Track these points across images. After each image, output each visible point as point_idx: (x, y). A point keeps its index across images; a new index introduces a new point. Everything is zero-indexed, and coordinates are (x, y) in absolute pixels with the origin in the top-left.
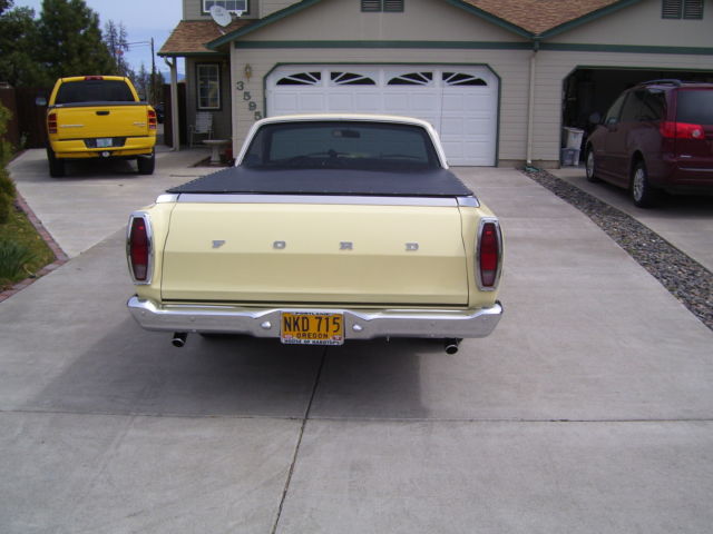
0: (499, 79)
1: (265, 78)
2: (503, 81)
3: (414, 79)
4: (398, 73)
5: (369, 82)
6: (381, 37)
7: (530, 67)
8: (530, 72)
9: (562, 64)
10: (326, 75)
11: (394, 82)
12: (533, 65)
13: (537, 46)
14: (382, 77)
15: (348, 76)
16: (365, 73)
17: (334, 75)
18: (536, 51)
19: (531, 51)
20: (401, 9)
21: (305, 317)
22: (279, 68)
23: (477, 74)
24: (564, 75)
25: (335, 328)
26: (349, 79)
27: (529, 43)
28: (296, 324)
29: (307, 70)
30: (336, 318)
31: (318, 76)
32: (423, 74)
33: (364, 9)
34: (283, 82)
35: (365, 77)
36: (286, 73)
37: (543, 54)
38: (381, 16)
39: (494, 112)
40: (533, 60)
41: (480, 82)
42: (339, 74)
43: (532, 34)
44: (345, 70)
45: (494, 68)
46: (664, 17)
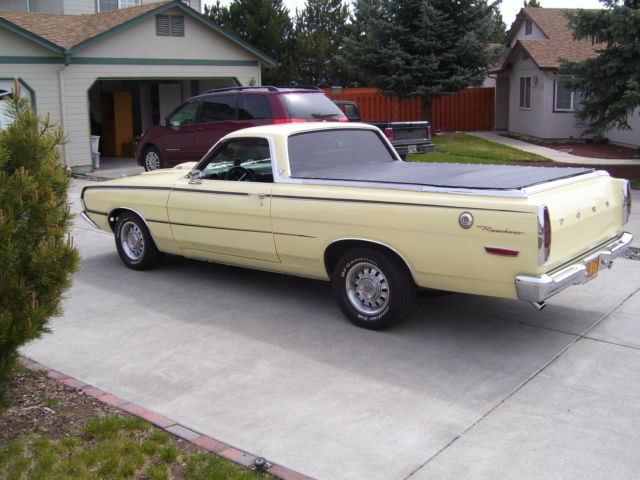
0: (33, 93)
2: (37, 95)
7: (59, 80)
8: (59, 85)
9: (85, 76)
12: (62, 78)
13: (68, 59)
18: (67, 65)
19: (63, 65)
23: (10, 88)
24: (88, 88)
25: (597, 265)
27: (59, 57)
37: (72, 68)
40: (62, 74)
43: (62, 49)
45: (27, 82)
46: (158, 34)
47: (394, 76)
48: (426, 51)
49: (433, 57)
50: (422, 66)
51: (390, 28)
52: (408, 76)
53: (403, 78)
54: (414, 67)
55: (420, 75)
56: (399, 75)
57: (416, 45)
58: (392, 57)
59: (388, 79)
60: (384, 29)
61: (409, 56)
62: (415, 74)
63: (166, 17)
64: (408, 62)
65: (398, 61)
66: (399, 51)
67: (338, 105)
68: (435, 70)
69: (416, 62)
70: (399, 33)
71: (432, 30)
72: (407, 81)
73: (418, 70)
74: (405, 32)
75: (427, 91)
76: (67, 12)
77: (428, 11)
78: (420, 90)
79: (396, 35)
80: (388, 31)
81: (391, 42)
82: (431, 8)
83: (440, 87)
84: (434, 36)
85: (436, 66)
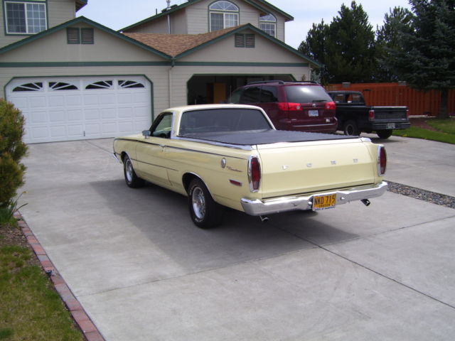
0: (152, 83)
1: (5, 87)
2: (154, 85)
3: (101, 85)
4: (92, 82)
5: (73, 88)
6: (81, 60)
7: (169, 75)
8: (169, 78)
9: (186, 73)
10: (46, 84)
11: (90, 87)
12: (170, 74)
13: (173, 63)
14: (81, 84)
15: (61, 84)
16: (71, 82)
17: (51, 84)
18: (173, 66)
19: (170, 67)
20: (92, 43)
21: (322, 197)
22: (14, 81)
23: (138, 81)
24: (187, 80)
25: (332, 200)
26: (62, 86)
27: (168, 61)
28: (319, 201)
29: (33, 81)
30: (335, 195)
31: (41, 85)
32: (107, 82)
33: (69, 42)
34: (17, 89)
35: (71, 85)
36: (19, 84)
37: (176, 68)
38: (80, 47)
39: (149, 103)
40: (170, 72)
41: (140, 86)
42: (54, 83)
43: (170, 57)
44: (58, 81)
45: (148, 77)
46: (236, 46)
47: (415, 74)
48: (440, 56)
49: (445, 60)
50: (436, 67)
51: (414, 39)
52: (425, 74)
53: (422, 75)
54: (429, 68)
55: (434, 73)
56: (419, 74)
57: (432, 51)
58: (413, 60)
59: (412, 76)
60: (410, 40)
61: (427, 60)
62: (430, 72)
63: (242, 35)
64: (426, 64)
65: (417, 63)
66: (419, 56)
67: (330, 94)
68: (446, 70)
69: (431, 64)
70: (420, 43)
71: (444, 40)
72: (425, 77)
73: (433, 70)
74: (426, 42)
75: (439, 85)
76: (189, 33)
77: (441, 27)
78: (434, 84)
79: (418, 44)
80: (412, 42)
81: (414, 49)
82: (443, 24)
83: (449, 82)
84: (446, 44)
85: (446, 66)
